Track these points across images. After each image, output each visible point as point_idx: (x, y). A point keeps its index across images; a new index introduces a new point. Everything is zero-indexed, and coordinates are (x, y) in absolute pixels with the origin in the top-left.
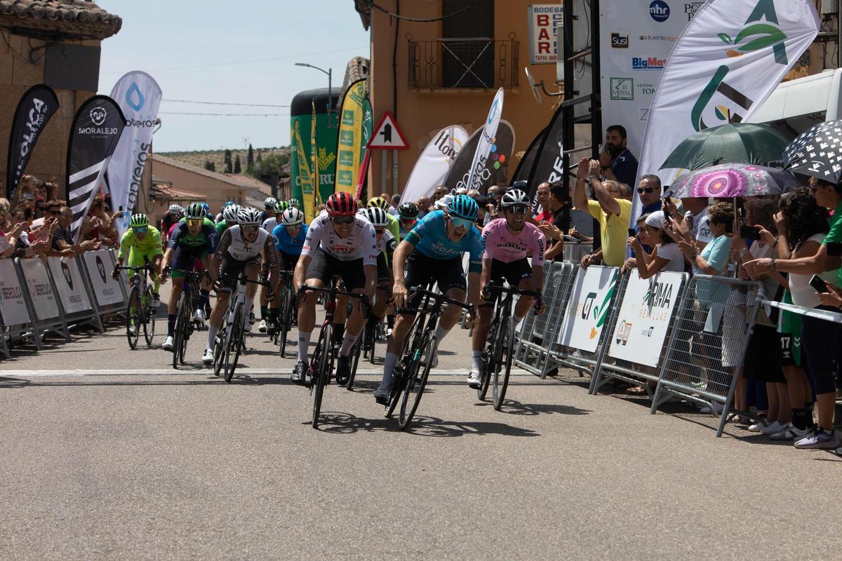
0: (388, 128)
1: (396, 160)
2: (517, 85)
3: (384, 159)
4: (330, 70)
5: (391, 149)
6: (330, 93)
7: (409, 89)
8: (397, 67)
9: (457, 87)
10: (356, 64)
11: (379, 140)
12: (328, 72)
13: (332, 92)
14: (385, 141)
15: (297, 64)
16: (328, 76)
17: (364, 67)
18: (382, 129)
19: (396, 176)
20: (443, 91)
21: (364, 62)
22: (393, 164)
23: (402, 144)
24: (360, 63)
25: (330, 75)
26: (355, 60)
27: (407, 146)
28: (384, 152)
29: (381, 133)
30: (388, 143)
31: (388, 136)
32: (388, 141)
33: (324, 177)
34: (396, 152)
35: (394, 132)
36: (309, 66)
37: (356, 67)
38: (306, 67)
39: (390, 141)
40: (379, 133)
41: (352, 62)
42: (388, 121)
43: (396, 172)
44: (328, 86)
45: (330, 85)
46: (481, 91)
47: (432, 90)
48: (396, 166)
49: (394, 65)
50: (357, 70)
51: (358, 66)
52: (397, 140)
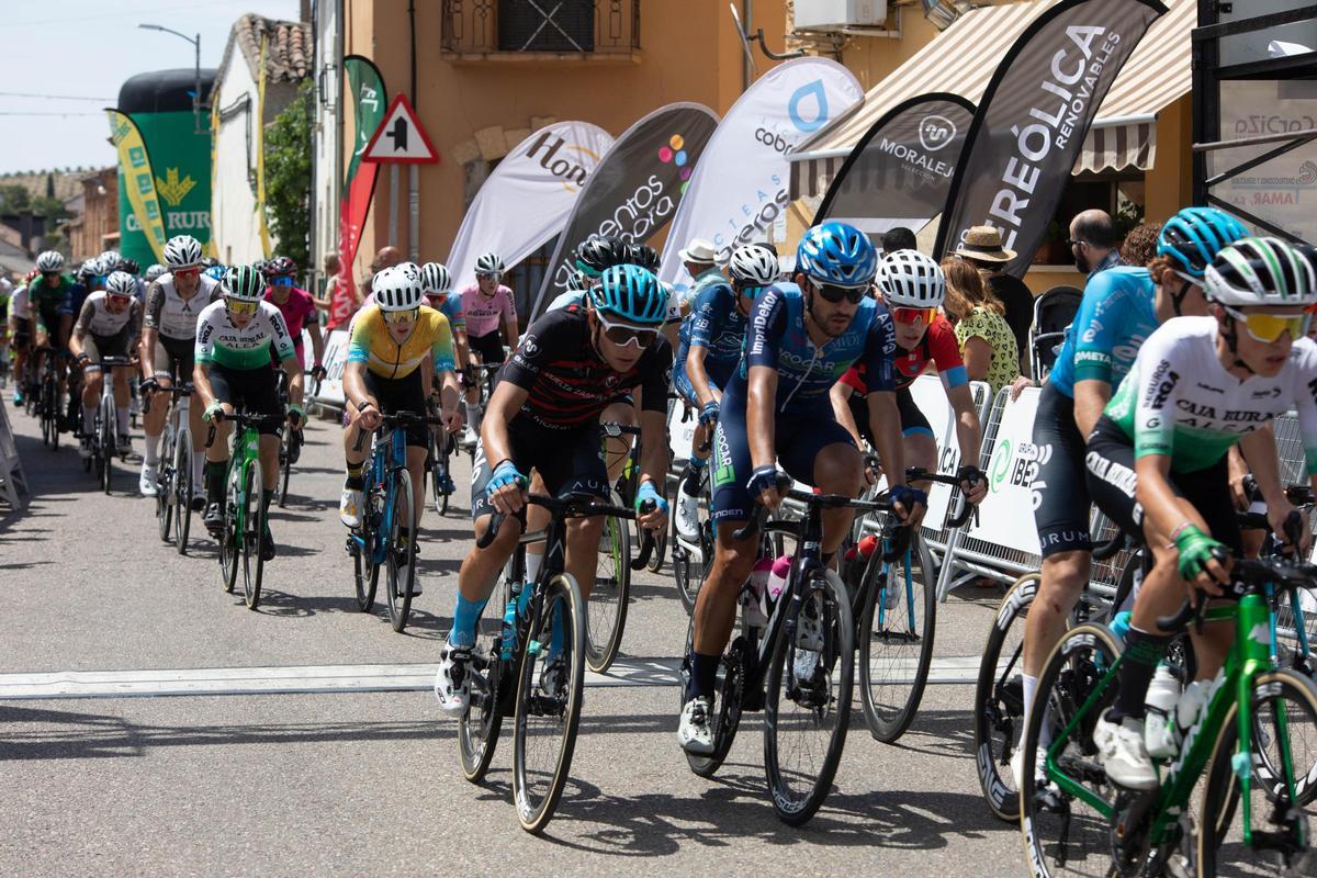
0: (401, 124)
1: (415, 183)
2: (638, 47)
3: (394, 181)
4: (198, 37)
5: (406, 163)
6: (198, 77)
7: (443, 53)
8: (416, 14)
9: (530, 49)
10: (248, 25)
11: (385, 147)
12: (195, 40)
13: (202, 76)
14: (396, 147)
15: (142, 26)
16: (194, 47)
17: (262, 31)
18: (390, 127)
19: (415, 213)
20: (504, 57)
21: (260, 22)
22: (409, 191)
23: (426, 154)
24: (253, 23)
25: (198, 44)
26: (246, 20)
27: (435, 159)
28: (395, 169)
29: (389, 134)
30: (401, 153)
31: (400, 139)
32: (401, 149)
33: (175, 217)
34: (415, 169)
35: (412, 133)
36: (161, 29)
37: (249, 30)
38: (157, 31)
39: (405, 147)
40: (384, 133)
41: (241, 22)
42: (401, 111)
43: (415, 206)
44: (194, 66)
45: (198, 64)
46: (575, 57)
47: (485, 54)
48: (415, 194)
49: (412, 10)
50: (250, 36)
51: (252, 28)
52: (416, 147)
